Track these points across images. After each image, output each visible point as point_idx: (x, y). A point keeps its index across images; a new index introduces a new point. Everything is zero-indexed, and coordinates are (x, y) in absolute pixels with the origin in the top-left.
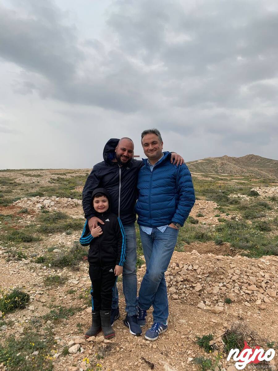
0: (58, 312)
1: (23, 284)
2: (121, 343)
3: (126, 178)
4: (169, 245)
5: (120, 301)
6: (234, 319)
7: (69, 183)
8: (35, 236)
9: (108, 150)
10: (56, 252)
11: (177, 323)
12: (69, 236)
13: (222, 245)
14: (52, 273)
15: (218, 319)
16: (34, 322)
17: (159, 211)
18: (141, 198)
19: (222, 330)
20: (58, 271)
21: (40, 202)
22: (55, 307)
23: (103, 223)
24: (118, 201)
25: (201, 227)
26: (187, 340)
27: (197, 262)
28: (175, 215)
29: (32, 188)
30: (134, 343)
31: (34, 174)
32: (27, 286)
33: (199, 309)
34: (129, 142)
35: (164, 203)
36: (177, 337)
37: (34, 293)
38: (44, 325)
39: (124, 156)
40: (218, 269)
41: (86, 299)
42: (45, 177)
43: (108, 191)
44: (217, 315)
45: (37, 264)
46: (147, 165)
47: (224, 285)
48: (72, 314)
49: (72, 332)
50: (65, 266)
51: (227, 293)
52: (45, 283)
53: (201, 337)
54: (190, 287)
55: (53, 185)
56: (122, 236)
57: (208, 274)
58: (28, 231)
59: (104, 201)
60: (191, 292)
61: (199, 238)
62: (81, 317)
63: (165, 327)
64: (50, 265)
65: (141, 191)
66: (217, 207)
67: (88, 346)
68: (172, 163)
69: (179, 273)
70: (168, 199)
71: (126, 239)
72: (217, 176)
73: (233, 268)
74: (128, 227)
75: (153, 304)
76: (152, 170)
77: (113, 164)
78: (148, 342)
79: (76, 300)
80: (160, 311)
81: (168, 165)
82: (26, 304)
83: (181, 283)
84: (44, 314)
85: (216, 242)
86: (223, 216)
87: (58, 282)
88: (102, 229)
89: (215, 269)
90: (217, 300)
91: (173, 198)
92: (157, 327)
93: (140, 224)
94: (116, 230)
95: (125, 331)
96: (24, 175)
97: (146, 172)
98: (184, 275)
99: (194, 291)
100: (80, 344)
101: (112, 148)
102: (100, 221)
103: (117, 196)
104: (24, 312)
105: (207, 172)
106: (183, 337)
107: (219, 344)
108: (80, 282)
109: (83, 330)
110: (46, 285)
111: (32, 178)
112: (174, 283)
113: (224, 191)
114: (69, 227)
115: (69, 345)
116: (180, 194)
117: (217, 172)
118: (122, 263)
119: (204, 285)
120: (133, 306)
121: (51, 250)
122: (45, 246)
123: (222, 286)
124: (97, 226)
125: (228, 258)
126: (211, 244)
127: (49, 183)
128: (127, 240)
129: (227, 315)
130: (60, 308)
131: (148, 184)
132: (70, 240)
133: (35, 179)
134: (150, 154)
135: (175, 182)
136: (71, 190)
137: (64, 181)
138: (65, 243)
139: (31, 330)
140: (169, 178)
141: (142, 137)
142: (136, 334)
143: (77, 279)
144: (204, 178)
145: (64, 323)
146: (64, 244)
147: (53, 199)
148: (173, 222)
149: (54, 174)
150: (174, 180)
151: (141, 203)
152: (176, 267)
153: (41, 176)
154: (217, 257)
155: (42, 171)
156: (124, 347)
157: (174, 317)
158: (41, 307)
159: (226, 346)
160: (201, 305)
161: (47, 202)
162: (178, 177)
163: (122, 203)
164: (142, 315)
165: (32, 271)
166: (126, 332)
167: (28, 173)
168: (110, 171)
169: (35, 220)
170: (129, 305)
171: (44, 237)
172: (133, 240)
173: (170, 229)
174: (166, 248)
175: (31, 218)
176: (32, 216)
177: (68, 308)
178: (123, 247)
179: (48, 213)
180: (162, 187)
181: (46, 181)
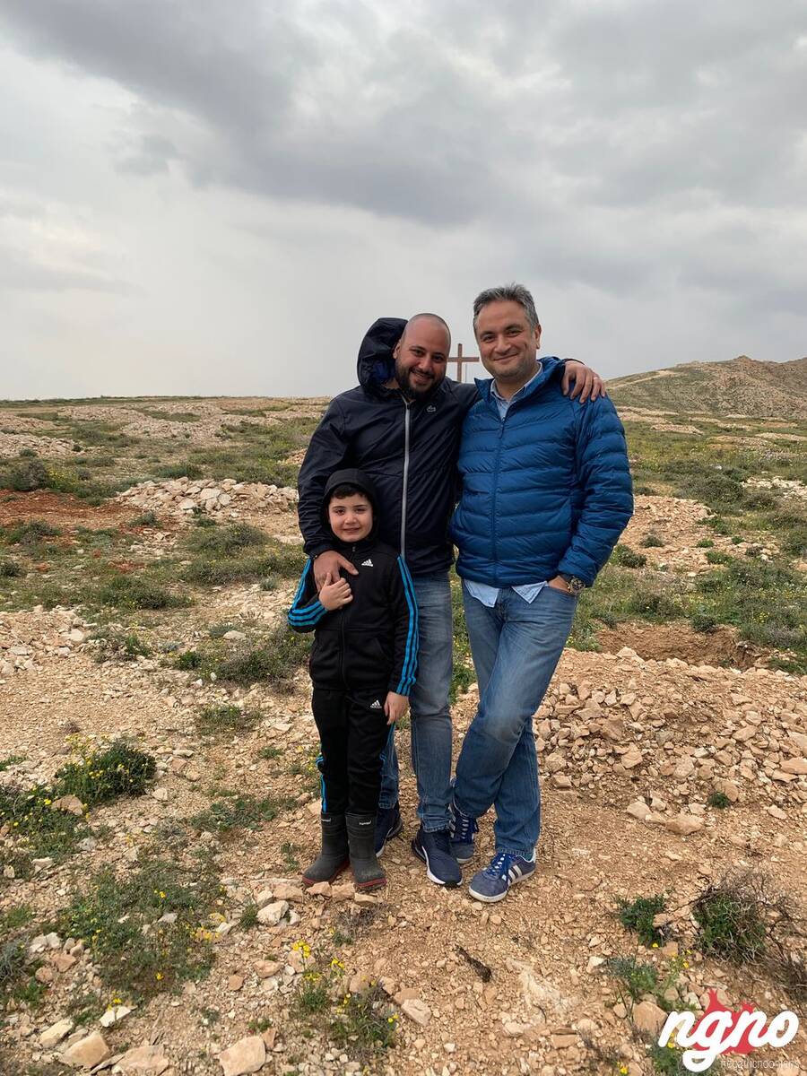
0: (232, 807)
1: (140, 726)
2: (401, 906)
3: (426, 437)
4: (546, 640)
5: (404, 787)
6: (734, 854)
7: (273, 439)
8: (174, 591)
9: (370, 352)
10: (232, 641)
11: (562, 857)
12: (271, 593)
13: (713, 632)
14: (219, 698)
15: (685, 851)
16: (166, 834)
17: (521, 540)
18: (469, 500)
19: (696, 883)
20: (236, 694)
21: (190, 494)
22: (224, 793)
23: (355, 572)
24: (401, 507)
25: (652, 578)
26: (589, 906)
27: (632, 682)
28: (570, 554)
29: (171, 452)
30: (438, 907)
31: (175, 411)
32: (150, 731)
33: (630, 821)
34: (436, 328)
35: (537, 515)
36: (561, 896)
37: (167, 753)
38: (193, 843)
39: (421, 371)
40: (694, 707)
41: (309, 775)
42: (205, 421)
43: (372, 476)
44: (684, 840)
45: (178, 672)
46: (490, 398)
47: (710, 753)
48: (270, 816)
49: (267, 866)
50: (256, 679)
51: (717, 779)
52: (197, 726)
53: (631, 900)
54: (610, 754)
55: (227, 444)
56: (409, 612)
57: (664, 721)
58: (153, 577)
59: (359, 509)
60: (609, 769)
61: (645, 611)
62: (295, 825)
63: (527, 867)
64: (213, 675)
65: (468, 478)
66: (707, 516)
67: (310, 908)
68: (565, 393)
69: (578, 712)
70: (551, 505)
71: (420, 617)
72: (712, 420)
73: (739, 705)
74: (428, 584)
75: (496, 801)
76: (503, 414)
77: (387, 394)
78: (478, 906)
79: (281, 777)
80: (514, 824)
81: (553, 400)
82: (147, 782)
83: (581, 742)
84: (195, 813)
85: (696, 624)
86: (723, 544)
87: (234, 725)
88: (350, 587)
89: (685, 706)
90: (686, 797)
91: (565, 502)
92: (506, 867)
93: (464, 577)
94: (391, 593)
95: (413, 871)
96: (147, 413)
97: (487, 421)
98: (591, 718)
99: (618, 767)
100: (288, 900)
101: (384, 348)
102: (347, 565)
103: (398, 491)
104: (140, 804)
105: (684, 407)
106: (579, 896)
107: (681, 925)
108: (294, 727)
109: (297, 863)
110: (202, 732)
111: (171, 423)
112: (562, 742)
113: (729, 468)
114: (270, 568)
115: (259, 900)
116: (586, 489)
117: (714, 408)
118: (406, 686)
119: (651, 751)
120: (440, 806)
121: (218, 633)
122: (202, 622)
123: (703, 757)
124: (337, 577)
125: (727, 673)
126: (681, 630)
127: (218, 439)
128: (422, 621)
129: (713, 840)
130: (236, 797)
131: (490, 458)
132: (272, 605)
133: (177, 428)
134: (500, 367)
135: (573, 453)
136: (276, 459)
137: (260, 433)
138: (257, 613)
139: (158, 854)
140: (554, 440)
141: (477, 311)
142: (443, 883)
143: (287, 718)
144: (672, 428)
145: (247, 839)
146: (256, 617)
147: (226, 487)
148: (561, 573)
149: (232, 412)
150: (571, 448)
151: (468, 514)
152: (569, 695)
153: (196, 419)
154: (694, 670)
155: (198, 404)
156: (409, 918)
157: (556, 838)
158: (188, 793)
159: (702, 932)
160: (638, 807)
161: (209, 496)
162: (581, 439)
163: (413, 512)
164: (464, 830)
165: (165, 690)
166: (418, 875)
167: (160, 407)
168: (378, 417)
169: (176, 546)
170: (427, 800)
171: (200, 596)
172: (442, 619)
173: (551, 594)
174: (540, 649)
175: (165, 540)
176: (168, 533)
177: (259, 798)
178: (409, 642)
179: (212, 528)
180: (531, 468)
181: (209, 434)
